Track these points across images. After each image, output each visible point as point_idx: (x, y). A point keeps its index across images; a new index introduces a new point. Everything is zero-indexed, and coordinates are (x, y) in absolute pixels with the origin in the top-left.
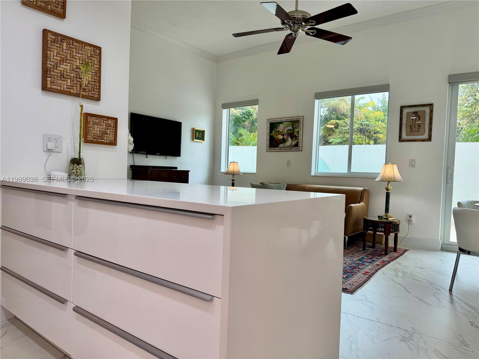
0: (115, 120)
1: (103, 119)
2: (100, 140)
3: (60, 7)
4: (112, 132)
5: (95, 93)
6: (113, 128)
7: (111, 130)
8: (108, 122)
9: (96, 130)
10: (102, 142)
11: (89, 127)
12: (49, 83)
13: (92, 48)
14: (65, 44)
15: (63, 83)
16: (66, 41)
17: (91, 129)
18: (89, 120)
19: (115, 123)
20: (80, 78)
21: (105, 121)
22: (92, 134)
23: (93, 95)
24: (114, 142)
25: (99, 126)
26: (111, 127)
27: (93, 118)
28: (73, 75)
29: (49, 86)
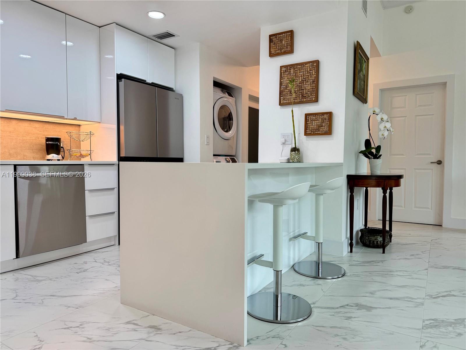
0: (329, 114)
1: (319, 115)
2: (316, 132)
3: (289, 46)
4: (327, 124)
5: (312, 97)
6: (327, 121)
7: (326, 123)
8: (323, 117)
9: (314, 125)
10: (318, 133)
11: (308, 124)
12: (282, 100)
13: (311, 64)
14: (292, 70)
15: (290, 97)
16: (293, 68)
17: (310, 125)
18: (308, 119)
19: (329, 116)
20: (302, 90)
21: (320, 117)
22: (311, 128)
23: (311, 99)
24: (328, 132)
25: (315, 122)
26: (326, 120)
27: (311, 116)
28: (297, 89)
29: (282, 102)
